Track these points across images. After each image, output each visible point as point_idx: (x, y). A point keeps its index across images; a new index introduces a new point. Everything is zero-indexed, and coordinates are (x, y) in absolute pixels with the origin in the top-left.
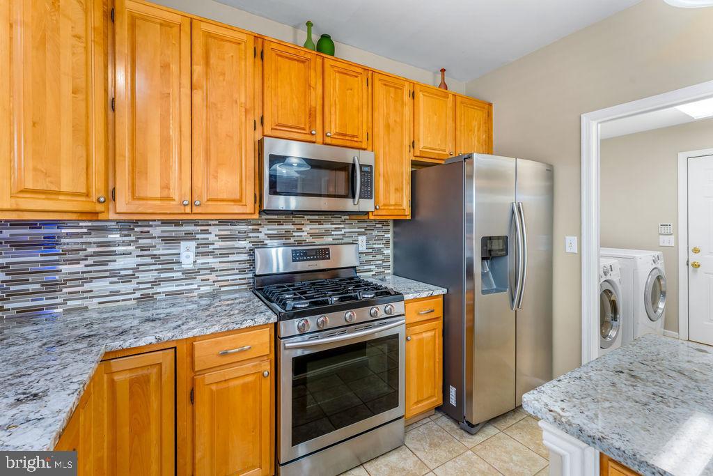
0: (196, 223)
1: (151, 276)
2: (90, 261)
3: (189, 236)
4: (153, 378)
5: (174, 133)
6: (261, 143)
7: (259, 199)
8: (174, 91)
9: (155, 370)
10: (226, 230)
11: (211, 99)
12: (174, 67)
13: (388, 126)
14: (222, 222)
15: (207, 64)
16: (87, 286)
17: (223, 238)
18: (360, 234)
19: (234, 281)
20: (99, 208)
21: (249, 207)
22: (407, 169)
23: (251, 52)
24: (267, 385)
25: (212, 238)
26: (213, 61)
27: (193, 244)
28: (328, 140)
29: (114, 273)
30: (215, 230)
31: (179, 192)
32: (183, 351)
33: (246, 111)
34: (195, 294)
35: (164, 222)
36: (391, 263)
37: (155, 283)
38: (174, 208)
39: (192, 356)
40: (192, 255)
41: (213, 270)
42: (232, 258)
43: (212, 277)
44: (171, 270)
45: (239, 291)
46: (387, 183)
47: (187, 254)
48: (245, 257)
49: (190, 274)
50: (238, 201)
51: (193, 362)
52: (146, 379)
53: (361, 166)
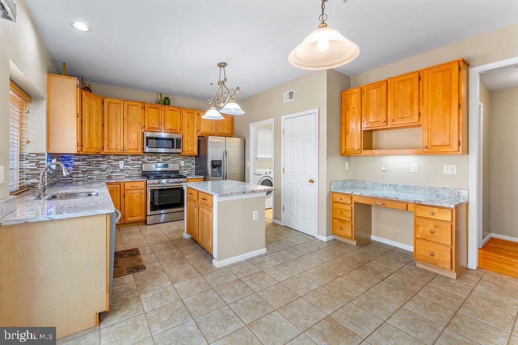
0: (124, 155)
1: (111, 170)
2: (94, 165)
3: (122, 159)
4: (115, 190)
5: (119, 132)
6: (144, 133)
7: (143, 149)
8: (119, 120)
9: (115, 189)
10: (134, 158)
11: (129, 122)
12: (119, 114)
13: (188, 126)
14: (132, 155)
15: (128, 112)
16: (93, 172)
17: (132, 160)
18: (181, 160)
19: (137, 173)
20: (100, 151)
21: (140, 151)
22: (196, 139)
23: (141, 108)
24: (143, 196)
25: (129, 160)
26: (129, 111)
27: (123, 162)
28: (166, 131)
29: (100, 169)
30: (130, 158)
31: (120, 147)
32: (122, 184)
33: (139, 124)
34: (124, 176)
35: (114, 155)
36: (194, 171)
37: (112, 172)
38: (118, 152)
39: (124, 186)
40: (123, 165)
41: (129, 170)
42: (135, 166)
43: (129, 172)
44: (116, 169)
45: (137, 177)
46: (188, 143)
47: (121, 164)
48: (140, 166)
49: (122, 171)
50: (137, 149)
51: (124, 188)
52: (114, 190)
53: (176, 139)
